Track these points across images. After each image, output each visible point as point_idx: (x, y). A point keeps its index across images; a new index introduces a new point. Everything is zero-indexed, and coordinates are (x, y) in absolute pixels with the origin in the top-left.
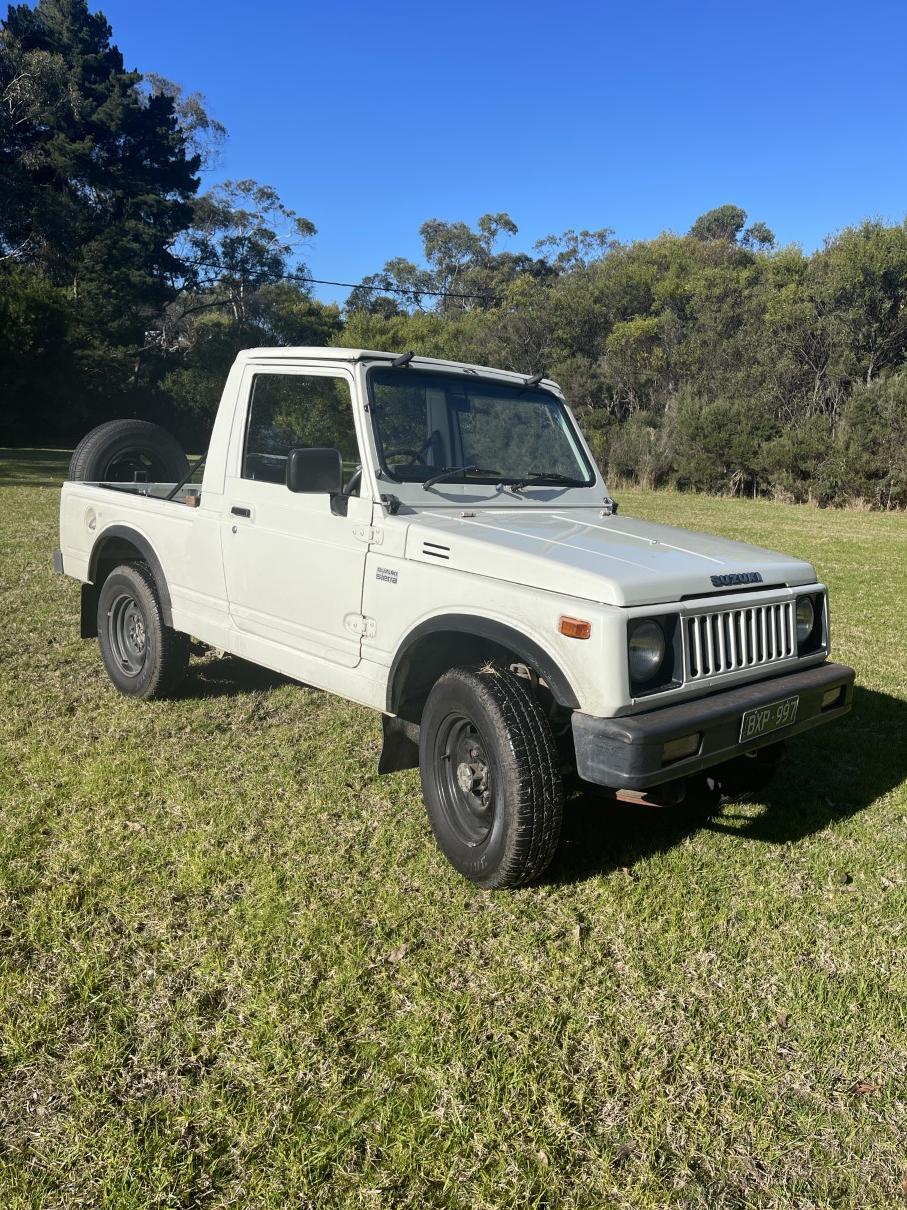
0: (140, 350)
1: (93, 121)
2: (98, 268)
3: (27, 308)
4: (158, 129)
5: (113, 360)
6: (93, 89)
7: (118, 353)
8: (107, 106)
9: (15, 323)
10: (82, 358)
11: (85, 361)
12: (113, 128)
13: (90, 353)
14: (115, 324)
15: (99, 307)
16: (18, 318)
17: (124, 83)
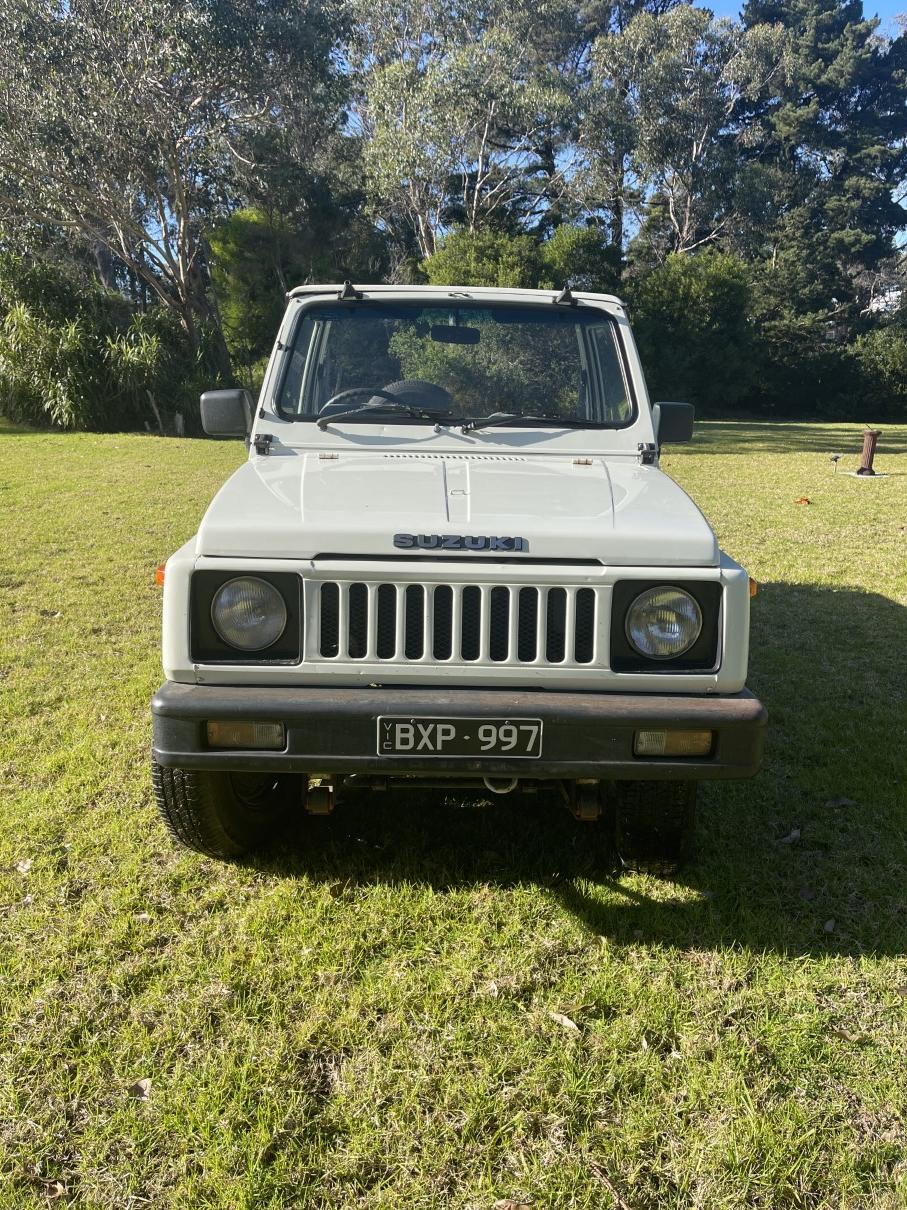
0: (830, 314)
1: (822, 83)
2: (798, 234)
3: (707, 286)
4: (894, 74)
5: (801, 328)
6: (825, 49)
7: (806, 321)
8: (837, 63)
9: (695, 303)
10: (770, 329)
11: (772, 333)
12: (842, 83)
13: (777, 323)
14: (806, 290)
15: (793, 275)
16: (698, 297)
17: (860, 34)
